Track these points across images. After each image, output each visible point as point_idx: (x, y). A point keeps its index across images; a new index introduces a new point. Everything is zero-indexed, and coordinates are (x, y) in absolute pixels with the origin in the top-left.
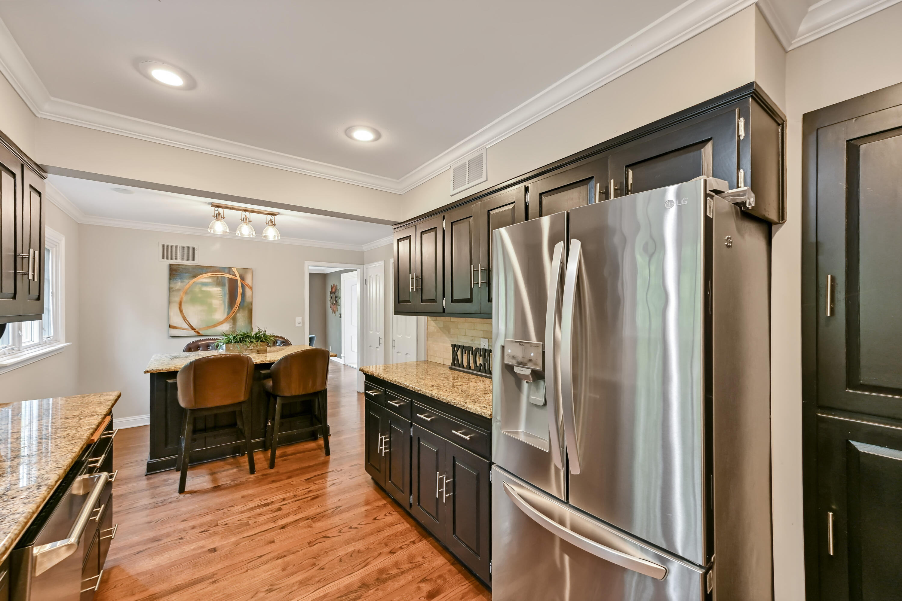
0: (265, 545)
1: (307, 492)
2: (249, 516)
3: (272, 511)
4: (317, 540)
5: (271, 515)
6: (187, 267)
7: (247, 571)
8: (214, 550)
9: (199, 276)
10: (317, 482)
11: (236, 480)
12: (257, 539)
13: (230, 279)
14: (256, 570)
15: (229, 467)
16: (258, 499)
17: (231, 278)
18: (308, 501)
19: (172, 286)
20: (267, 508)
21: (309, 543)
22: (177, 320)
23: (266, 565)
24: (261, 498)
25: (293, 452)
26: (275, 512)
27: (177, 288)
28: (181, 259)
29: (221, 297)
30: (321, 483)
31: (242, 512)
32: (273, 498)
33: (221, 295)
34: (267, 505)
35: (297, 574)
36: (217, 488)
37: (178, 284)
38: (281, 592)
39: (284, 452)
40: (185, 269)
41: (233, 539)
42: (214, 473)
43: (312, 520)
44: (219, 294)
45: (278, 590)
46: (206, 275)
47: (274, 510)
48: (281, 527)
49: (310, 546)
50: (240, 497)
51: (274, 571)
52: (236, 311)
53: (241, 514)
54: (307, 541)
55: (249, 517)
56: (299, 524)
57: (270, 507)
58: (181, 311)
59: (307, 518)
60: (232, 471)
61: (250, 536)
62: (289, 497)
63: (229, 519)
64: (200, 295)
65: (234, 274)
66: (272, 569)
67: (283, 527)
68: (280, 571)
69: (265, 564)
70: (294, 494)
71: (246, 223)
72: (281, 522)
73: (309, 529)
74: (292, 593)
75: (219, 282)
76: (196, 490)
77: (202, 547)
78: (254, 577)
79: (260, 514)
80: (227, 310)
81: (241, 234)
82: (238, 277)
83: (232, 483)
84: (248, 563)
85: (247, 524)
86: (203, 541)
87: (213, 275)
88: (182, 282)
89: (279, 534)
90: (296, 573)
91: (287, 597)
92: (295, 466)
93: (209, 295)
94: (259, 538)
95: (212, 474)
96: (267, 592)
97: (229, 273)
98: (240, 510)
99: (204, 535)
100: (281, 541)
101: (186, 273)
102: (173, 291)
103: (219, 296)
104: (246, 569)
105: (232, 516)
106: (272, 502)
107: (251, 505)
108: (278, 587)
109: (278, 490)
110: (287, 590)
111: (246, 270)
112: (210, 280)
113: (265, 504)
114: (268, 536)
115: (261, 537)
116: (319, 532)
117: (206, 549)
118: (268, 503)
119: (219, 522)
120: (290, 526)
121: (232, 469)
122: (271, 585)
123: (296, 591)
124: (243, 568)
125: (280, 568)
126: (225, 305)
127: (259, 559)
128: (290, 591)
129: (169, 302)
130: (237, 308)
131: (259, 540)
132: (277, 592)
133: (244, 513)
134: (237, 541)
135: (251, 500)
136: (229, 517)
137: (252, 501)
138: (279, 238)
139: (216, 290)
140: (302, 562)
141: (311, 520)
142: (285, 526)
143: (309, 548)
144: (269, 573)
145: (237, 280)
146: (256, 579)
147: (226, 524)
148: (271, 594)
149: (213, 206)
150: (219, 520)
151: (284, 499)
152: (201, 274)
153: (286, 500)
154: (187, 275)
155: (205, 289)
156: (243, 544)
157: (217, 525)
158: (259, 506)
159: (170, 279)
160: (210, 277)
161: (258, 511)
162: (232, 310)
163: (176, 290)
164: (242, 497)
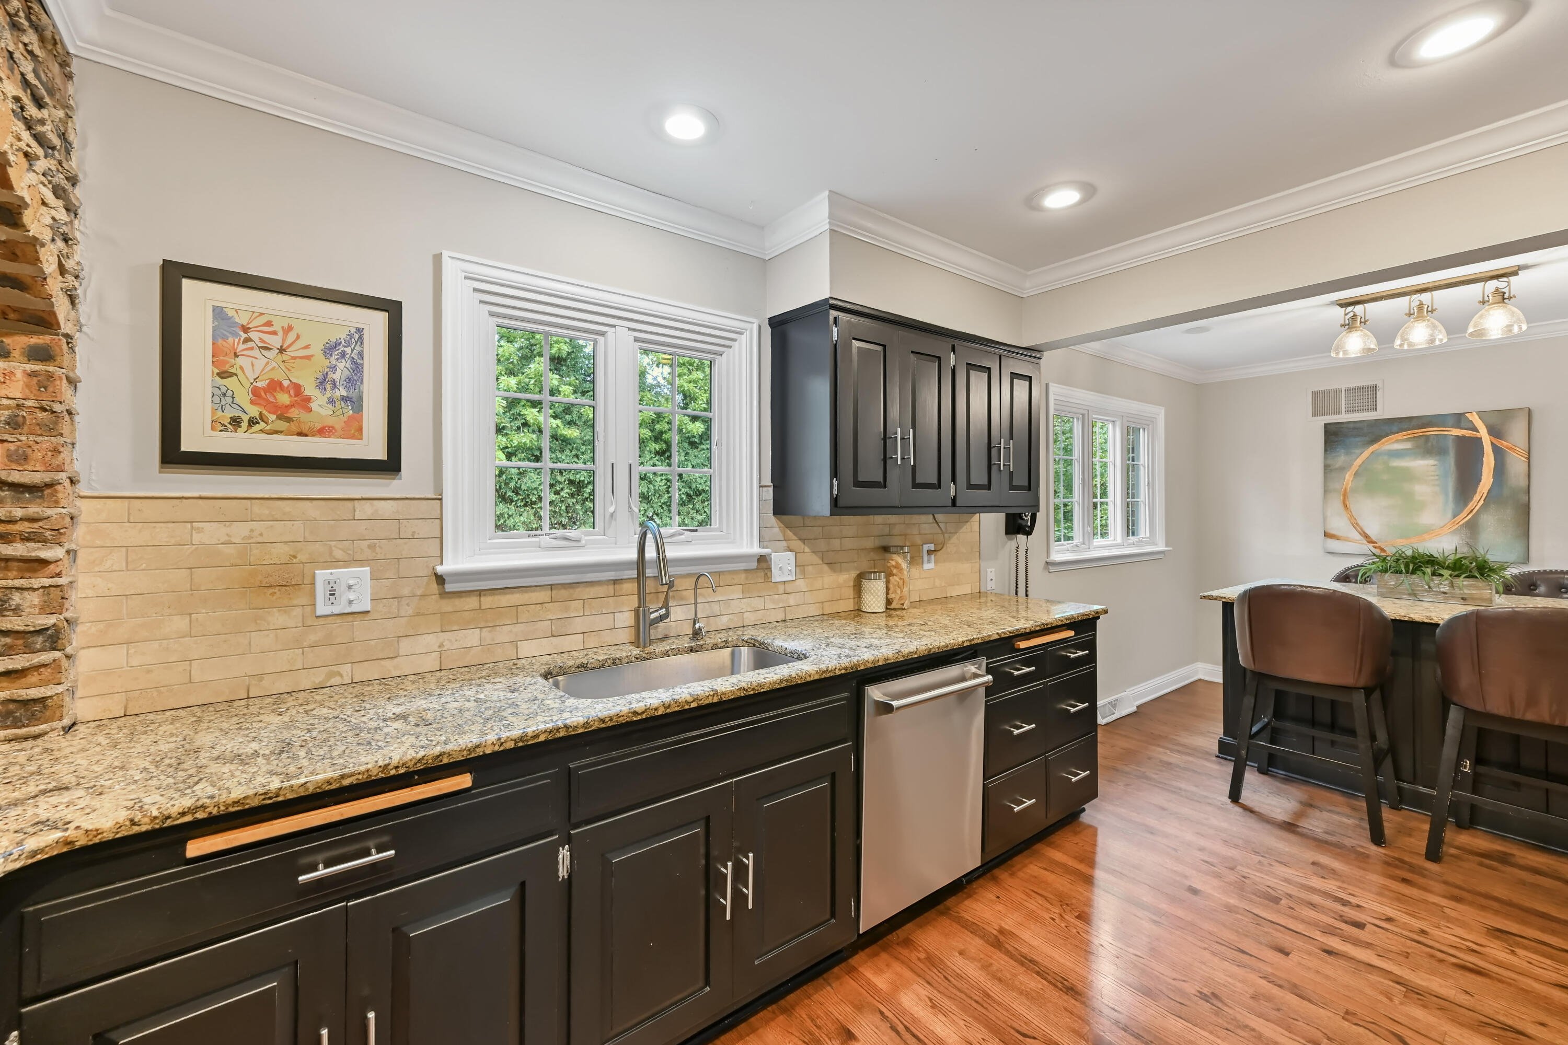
0: (1267, 946)
1: (1463, 947)
2: (1293, 893)
3: (1341, 916)
4: (1374, 1026)
5: (1331, 921)
6: (1358, 425)
7: (1205, 949)
8: (1194, 891)
9: (1383, 440)
10: (1520, 951)
11: (1335, 836)
12: (1266, 930)
13: (1460, 440)
14: (1216, 960)
15: (1348, 811)
16: (1338, 884)
17: (1463, 436)
18: (1441, 961)
19: (1329, 462)
20: (1338, 907)
21: (1347, 1013)
22: (1339, 524)
23: (1236, 968)
24: (1345, 886)
25: (1535, 865)
26: (1346, 922)
27: (1337, 466)
28: (1347, 412)
29: (1437, 478)
30: (1533, 962)
31: (1286, 880)
32: (1370, 902)
33: (1437, 473)
34: (1345, 903)
35: (1269, 1023)
36: (1289, 827)
37: (1341, 459)
38: (1217, 1014)
39: (1506, 854)
40: (1354, 428)
41: (1233, 901)
42: (1311, 806)
43: (1406, 992)
44: (1433, 473)
45: (1214, 1007)
46: (1399, 436)
47: (1347, 919)
48: (1327, 948)
49: (1343, 1018)
50: (1311, 861)
51: (1238, 984)
52: (1477, 508)
53: (1283, 881)
54: (1351, 1008)
55: (1290, 896)
56: (1370, 973)
57: (1346, 909)
58: (1346, 506)
59: (1402, 981)
60: (1345, 820)
61: (1261, 917)
62: (1405, 923)
63: (1258, 874)
64: (1385, 477)
65: (1471, 426)
66: (1239, 981)
67: (1329, 952)
68: (1247, 992)
69: (1239, 966)
70: (1422, 927)
71: (1422, 317)
72: (1335, 943)
73: (1384, 1000)
74: (1229, 1032)
75: (1429, 448)
76: (1257, 809)
77: (1186, 877)
78: (1204, 964)
79: (1312, 905)
80: (1451, 506)
81: (1410, 344)
82: (1483, 433)
83: (1321, 834)
84: (1217, 942)
85: (1276, 900)
86: (1194, 872)
87: (1415, 435)
88: (1347, 454)
89: (1310, 954)
90: (1267, 1020)
91: (1217, 1028)
92: (1500, 891)
93: (1408, 476)
94: (1270, 930)
95: (1309, 805)
96: (1198, 994)
97: (1458, 426)
98: (1287, 876)
99: (1205, 867)
100: (1300, 964)
101: (1355, 436)
102: (1331, 470)
103: (1432, 476)
104: (1206, 946)
105: (1267, 875)
106: (1358, 906)
107: (1316, 882)
108: (1220, 1005)
109: (1398, 900)
110: (1228, 1023)
111: (1507, 415)
112: (1408, 445)
113: (1342, 899)
114: (1286, 940)
115: (1274, 932)
116: (1396, 1019)
117: (1188, 883)
118: (1349, 902)
119: (1239, 868)
120: (1345, 961)
121: (1348, 817)
122: (1213, 994)
123: (1238, 1037)
124: (1203, 941)
125: (1251, 991)
126: (1447, 495)
127: (1236, 952)
128: (1229, 1027)
129: (1326, 491)
130: (1482, 502)
131: (1266, 933)
132: (1211, 1009)
133: (1290, 884)
134: (1235, 906)
135: (1323, 877)
136: (1261, 872)
137: (1323, 880)
138: (1524, 327)
139: (1424, 465)
140: (1297, 1020)
141: (1405, 990)
142: (1335, 953)
143: (1339, 1018)
144: (1230, 980)
145: (1481, 439)
146: (1203, 967)
147: (1244, 877)
148: (1202, 1002)
149: (1341, 305)
150: (1242, 865)
151: (1389, 920)
152: (1387, 435)
153: (1394, 924)
154: (1358, 439)
155: (1397, 463)
156: (1239, 916)
157: (1232, 869)
158: (1326, 895)
159: (1326, 450)
160: (1408, 440)
161: (1316, 899)
162: (1466, 505)
163: (1336, 469)
164: (1314, 863)
